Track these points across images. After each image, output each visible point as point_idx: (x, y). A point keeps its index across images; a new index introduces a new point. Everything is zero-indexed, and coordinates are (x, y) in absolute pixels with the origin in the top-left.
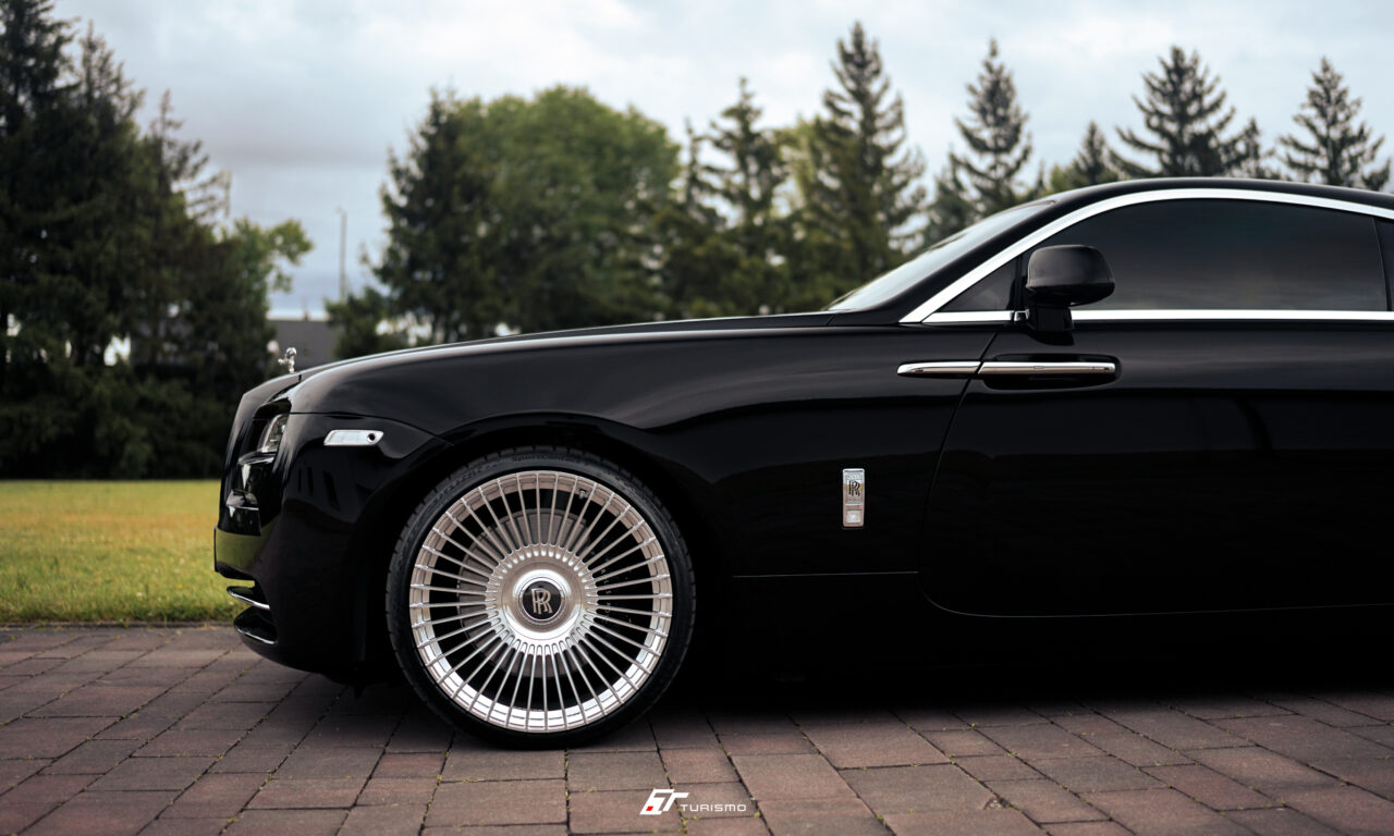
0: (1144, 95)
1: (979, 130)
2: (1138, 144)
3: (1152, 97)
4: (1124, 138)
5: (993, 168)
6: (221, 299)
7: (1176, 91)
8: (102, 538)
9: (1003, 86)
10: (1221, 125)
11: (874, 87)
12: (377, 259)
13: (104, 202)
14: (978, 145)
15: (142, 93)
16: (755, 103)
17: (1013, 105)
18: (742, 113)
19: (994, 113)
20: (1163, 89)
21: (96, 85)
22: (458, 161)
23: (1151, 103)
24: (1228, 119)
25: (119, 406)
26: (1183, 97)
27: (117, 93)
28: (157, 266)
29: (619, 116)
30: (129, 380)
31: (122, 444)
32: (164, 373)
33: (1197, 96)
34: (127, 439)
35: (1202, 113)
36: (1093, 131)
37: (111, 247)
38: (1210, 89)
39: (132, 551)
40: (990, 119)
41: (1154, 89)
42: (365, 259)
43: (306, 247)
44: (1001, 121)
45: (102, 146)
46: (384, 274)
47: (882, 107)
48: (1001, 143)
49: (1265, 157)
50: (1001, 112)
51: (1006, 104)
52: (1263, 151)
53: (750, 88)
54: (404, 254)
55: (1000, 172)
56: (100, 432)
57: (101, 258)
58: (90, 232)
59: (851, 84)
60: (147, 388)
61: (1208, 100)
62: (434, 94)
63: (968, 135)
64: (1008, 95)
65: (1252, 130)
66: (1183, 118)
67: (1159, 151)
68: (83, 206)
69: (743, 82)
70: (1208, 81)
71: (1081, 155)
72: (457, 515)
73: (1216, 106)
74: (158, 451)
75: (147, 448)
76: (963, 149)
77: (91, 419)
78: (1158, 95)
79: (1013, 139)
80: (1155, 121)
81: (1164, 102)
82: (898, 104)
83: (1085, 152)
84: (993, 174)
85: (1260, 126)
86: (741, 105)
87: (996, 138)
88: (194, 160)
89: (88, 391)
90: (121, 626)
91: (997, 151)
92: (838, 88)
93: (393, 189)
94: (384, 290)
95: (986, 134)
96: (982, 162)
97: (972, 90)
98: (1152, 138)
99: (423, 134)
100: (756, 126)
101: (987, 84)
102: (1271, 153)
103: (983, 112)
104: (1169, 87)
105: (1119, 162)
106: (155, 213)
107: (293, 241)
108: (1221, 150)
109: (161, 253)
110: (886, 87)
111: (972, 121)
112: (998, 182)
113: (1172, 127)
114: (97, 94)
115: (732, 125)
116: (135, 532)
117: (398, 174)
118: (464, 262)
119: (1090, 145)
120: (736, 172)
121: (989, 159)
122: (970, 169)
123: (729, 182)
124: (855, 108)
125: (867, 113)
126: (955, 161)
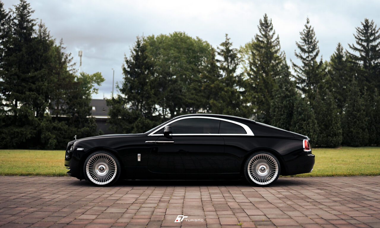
0: (356, 34)
1: (303, 46)
2: (356, 49)
3: (359, 34)
4: (351, 47)
5: (308, 57)
6: (77, 99)
8: (46, 164)
9: (311, 32)
11: (271, 33)
12: (121, 87)
13: (44, 71)
14: (303, 50)
15: (54, 40)
16: (230, 41)
17: (314, 38)
18: (226, 44)
20: (362, 32)
21: (42, 37)
22: (145, 58)
23: (359, 36)
25: (48, 129)
26: (368, 34)
27: (48, 39)
28: (58, 89)
30: (50, 121)
31: (48, 140)
32: (60, 119)
33: (373, 34)
34: (50, 138)
35: (375, 39)
36: (339, 45)
37: (46, 84)
38: (377, 32)
39: (52, 166)
40: (307, 42)
41: (360, 32)
42: (118, 87)
43: (102, 80)
44: (310, 43)
45: (44, 55)
46: (123, 91)
47: (273, 39)
48: (310, 50)
50: (310, 40)
51: (312, 38)
53: (229, 37)
54: (129, 85)
55: (310, 58)
56: (42, 136)
57: (43, 87)
58: (40, 79)
59: (263, 33)
60: (55, 124)
61: (377, 35)
63: (299, 47)
64: (313, 35)
66: (368, 41)
67: (360, 51)
68: (38, 72)
69: (227, 35)
70: (377, 29)
72: (92, 159)
74: (58, 141)
75: (55, 141)
76: (299, 51)
77: (40, 132)
78: (361, 34)
79: (314, 49)
80: (360, 42)
81: (362, 36)
82: (278, 39)
84: (308, 59)
86: (226, 42)
87: (309, 48)
88: (69, 58)
89: (39, 124)
90: (51, 176)
91: (309, 52)
92: (260, 34)
93: (126, 66)
94: (123, 96)
95: (305, 47)
96: (305, 56)
97: (301, 33)
98: (359, 47)
99: (135, 50)
100: (231, 48)
101: (306, 32)
103: (305, 40)
104: (364, 31)
105: (348, 55)
106: (58, 74)
107: (99, 79)
109: (60, 85)
110: (274, 33)
111: (301, 43)
112: (310, 61)
113: (365, 44)
114: (43, 39)
115: (223, 48)
116: (52, 163)
117: (127, 62)
118: (146, 88)
119: (338, 50)
120: (224, 62)
121: (307, 55)
122: (301, 57)
123: (222, 65)
124: (265, 40)
125: (268, 41)
126: (297, 56)
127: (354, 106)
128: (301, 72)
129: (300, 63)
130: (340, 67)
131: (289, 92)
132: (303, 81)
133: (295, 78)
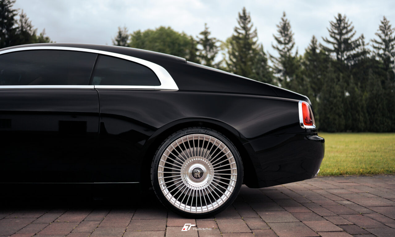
0: (330, 27)
1: (280, 38)
2: (329, 42)
3: (332, 28)
4: (324, 40)
5: (284, 49)
7: (339, 26)
9: (287, 25)
10: (352, 36)
11: (249, 26)
14: (280, 42)
15: (36, 29)
16: (209, 30)
17: (290, 30)
18: (205, 33)
19: (284, 33)
20: (335, 25)
21: (24, 27)
23: (332, 30)
24: (354, 34)
26: (341, 28)
27: (30, 30)
29: (180, 35)
33: (346, 28)
35: (347, 33)
36: (314, 38)
38: (349, 26)
40: (283, 35)
41: (333, 25)
44: (286, 35)
47: (251, 31)
48: (286, 42)
49: (366, 45)
50: (286, 32)
51: (288, 30)
52: (365, 43)
53: (207, 26)
55: (286, 50)
59: (242, 25)
61: (349, 28)
62: (119, 28)
63: (277, 39)
64: (289, 28)
65: (363, 37)
66: (341, 34)
67: (333, 43)
69: (206, 24)
70: (349, 23)
71: (310, 45)
73: (351, 30)
76: (275, 43)
78: (334, 27)
79: (290, 41)
80: (333, 35)
81: (335, 29)
82: (256, 30)
83: (311, 44)
84: (284, 51)
85: (364, 36)
86: (205, 31)
87: (285, 40)
91: (285, 44)
92: (238, 26)
95: (282, 39)
96: (281, 47)
97: (278, 26)
98: (332, 40)
100: (209, 37)
101: (282, 24)
102: (368, 44)
103: (281, 32)
104: (337, 25)
105: (322, 47)
108: (352, 44)
110: (252, 26)
111: (278, 35)
112: (286, 53)
113: (338, 37)
114: (24, 30)
115: (202, 37)
119: (313, 42)
120: (203, 50)
121: (283, 46)
122: (278, 49)
123: (201, 53)
124: (243, 32)
125: (246, 33)
126: (274, 47)
127: (330, 92)
128: (277, 62)
129: (276, 54)
130: (315, 58)
131: (266, 78)
132: (279, 71)
133: (272, 68)
